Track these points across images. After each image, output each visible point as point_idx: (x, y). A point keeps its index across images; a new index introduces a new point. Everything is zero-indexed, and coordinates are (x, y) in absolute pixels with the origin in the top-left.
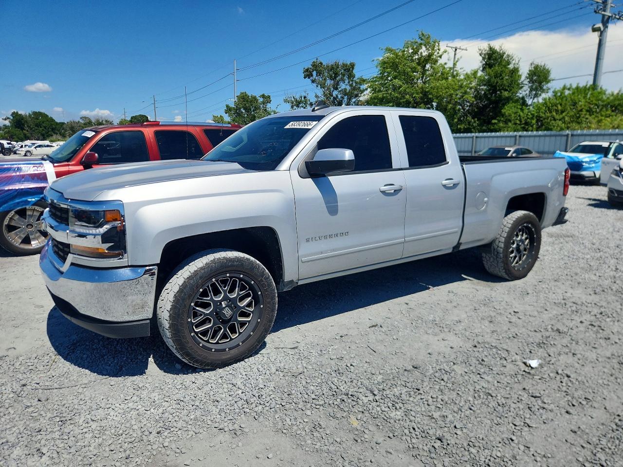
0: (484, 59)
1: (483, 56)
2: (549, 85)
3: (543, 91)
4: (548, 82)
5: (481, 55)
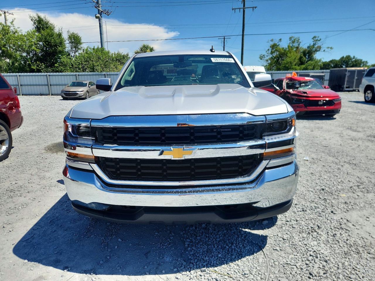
0: (35, 23)
1: (33, 21)
2: (82, 46)
3: (79, 49)
4: (81, 44)
5: (32, 20)
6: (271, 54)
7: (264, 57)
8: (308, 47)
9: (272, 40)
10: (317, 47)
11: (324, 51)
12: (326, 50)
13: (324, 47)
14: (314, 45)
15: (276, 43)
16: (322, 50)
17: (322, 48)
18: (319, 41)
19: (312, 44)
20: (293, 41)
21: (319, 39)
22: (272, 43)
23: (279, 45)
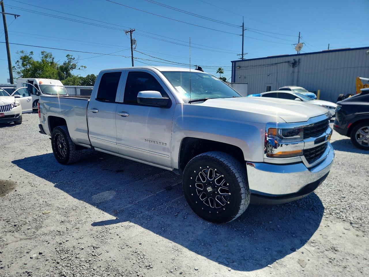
6: (23, 67)
7: (15, 69)
8: (64, 64)
9: (22, 52)
10: (72, 65)
11: (79, 69)
12: (81, 68)
13: (79, 65)
14: (69, 62)
15: (28, 55)
16: (77, 68)
17: (77, 67)
18: (73, 59)
19: (67, 62)
20: (45, 56)
21: (73, 58)
22: (23, 55)
23: (31, 57)
